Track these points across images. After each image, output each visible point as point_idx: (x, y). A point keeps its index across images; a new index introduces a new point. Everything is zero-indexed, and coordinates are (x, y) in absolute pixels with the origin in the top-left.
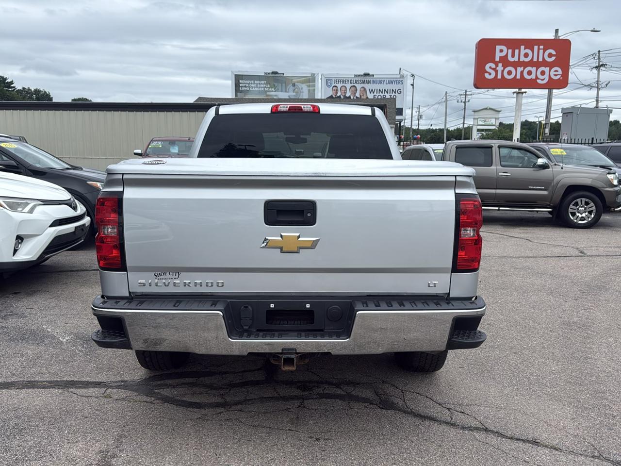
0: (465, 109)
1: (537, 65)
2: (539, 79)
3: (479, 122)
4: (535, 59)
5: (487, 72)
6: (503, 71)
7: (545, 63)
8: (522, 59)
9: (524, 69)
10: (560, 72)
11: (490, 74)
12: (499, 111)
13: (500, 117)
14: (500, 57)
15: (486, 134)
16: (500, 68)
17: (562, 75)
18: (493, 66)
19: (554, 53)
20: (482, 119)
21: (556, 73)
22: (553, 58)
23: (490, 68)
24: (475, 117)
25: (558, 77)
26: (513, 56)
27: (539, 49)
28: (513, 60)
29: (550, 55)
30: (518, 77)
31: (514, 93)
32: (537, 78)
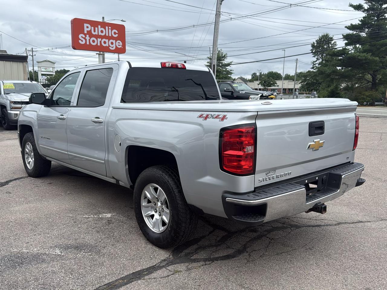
0: (33, 60)
1: (109, 38)
2: (110, 47)
3: (42, 69)
4: (107, 35)
5: (80, 40)
6: (89, 40)
7: (112, 38)
8: (100, 33)
9: (102, 40)
10: (121, 44)
11: (82, 41)
12: (55, 63)
13: (55, 67)
14: (87, 31)
15: (50, 77)
16: (88, 38)
17: (122, 46)
18: (84, 36)
19: (117, 32)
20: (44, 68)
21: (119, 44)
22: (117, 35)
23: (82, 37)
24: (39, 66)
25: (120, 47)
26: (95, 31)
27: (108, 29)
28: (95, 34)
29: (115, 33)
30: (99, 44)
31: (97, 54)
32: (109, 46)
